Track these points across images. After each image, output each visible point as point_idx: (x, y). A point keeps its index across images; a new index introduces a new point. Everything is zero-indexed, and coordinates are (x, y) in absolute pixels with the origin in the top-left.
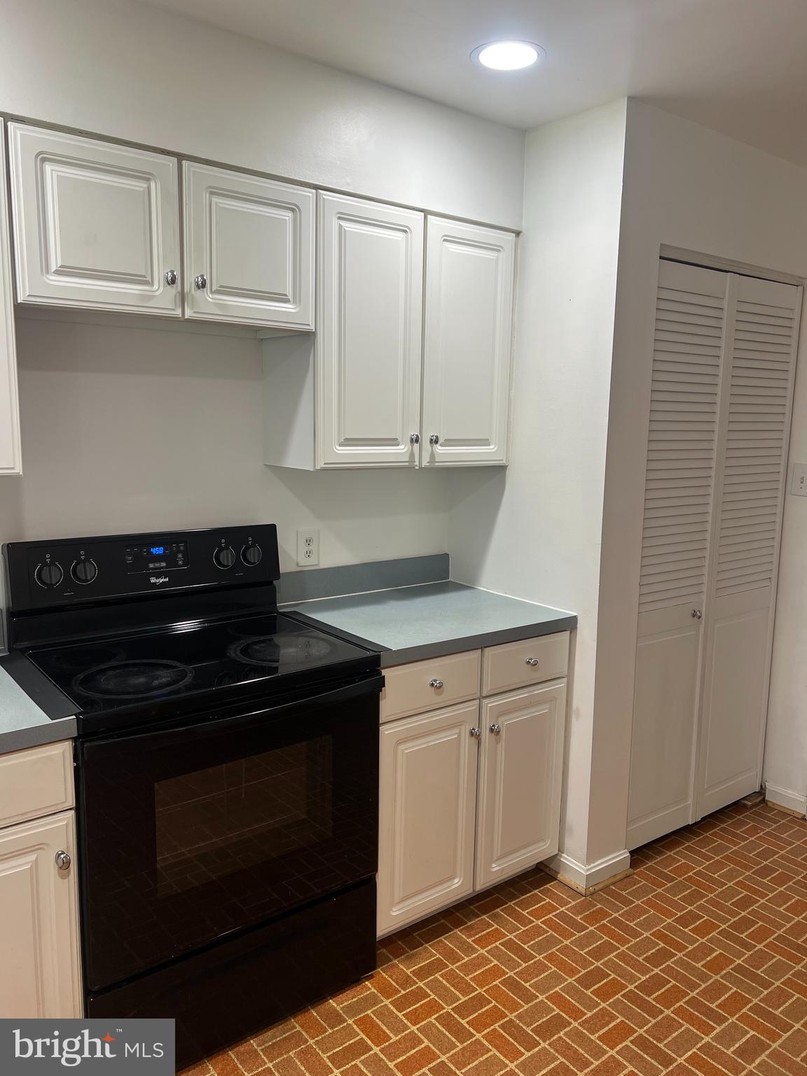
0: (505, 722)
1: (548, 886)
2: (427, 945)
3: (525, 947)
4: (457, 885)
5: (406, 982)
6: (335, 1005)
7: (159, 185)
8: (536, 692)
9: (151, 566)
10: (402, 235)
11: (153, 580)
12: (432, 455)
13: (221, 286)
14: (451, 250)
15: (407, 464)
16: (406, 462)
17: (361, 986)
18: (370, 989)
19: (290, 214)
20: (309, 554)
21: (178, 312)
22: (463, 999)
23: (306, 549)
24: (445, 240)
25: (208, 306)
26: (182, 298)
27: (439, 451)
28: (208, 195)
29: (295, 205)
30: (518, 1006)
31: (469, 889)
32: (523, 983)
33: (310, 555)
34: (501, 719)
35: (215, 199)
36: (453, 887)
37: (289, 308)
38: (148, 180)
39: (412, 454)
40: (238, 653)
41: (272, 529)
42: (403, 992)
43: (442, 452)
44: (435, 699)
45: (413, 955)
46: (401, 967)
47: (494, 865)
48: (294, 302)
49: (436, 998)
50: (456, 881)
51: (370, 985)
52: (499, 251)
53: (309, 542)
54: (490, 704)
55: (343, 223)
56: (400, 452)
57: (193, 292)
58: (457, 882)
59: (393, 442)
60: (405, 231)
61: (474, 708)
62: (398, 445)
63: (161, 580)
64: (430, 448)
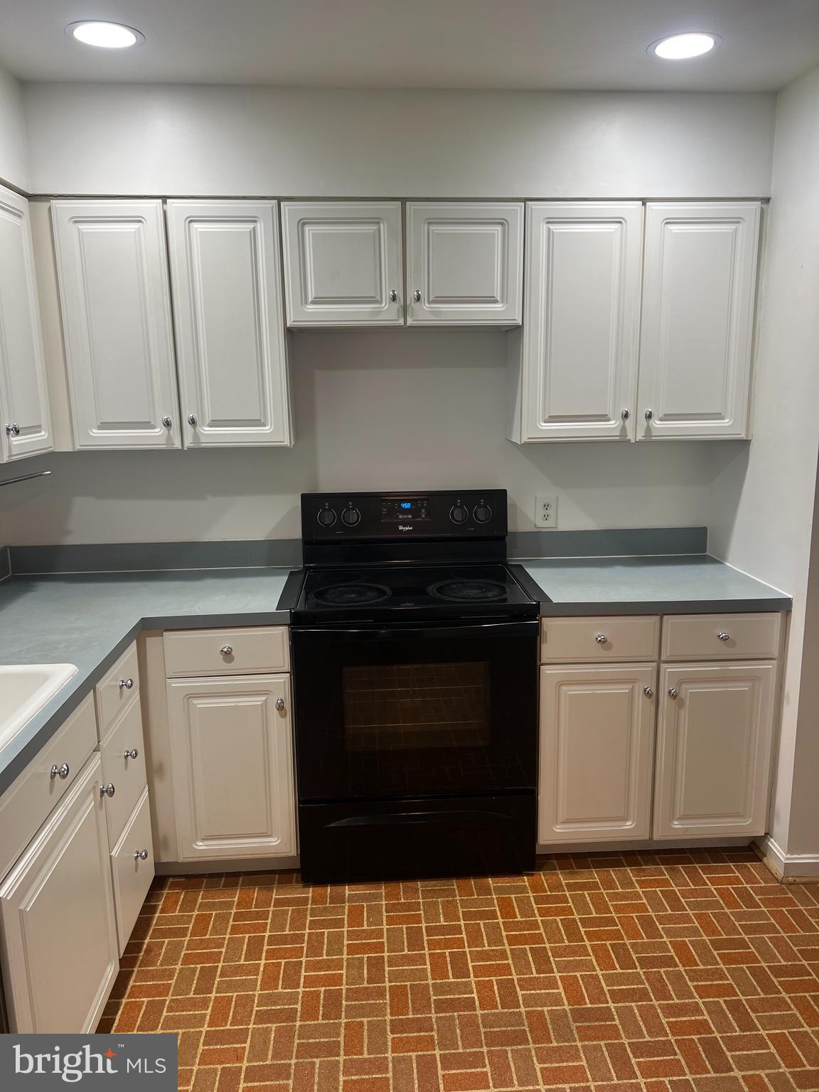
0: (689, 690)
1: (748, 864)
2: (593, 870)
3: (683, 900)
4: (629, 827)
5: (559, 887)
6: (491, 882)
7: (386, 225)
8: (731, 668)
9: (401, 517)
10: (616, 226)
11: (401, 528)
12: (648, 430)
13: (436, 297)
14: (674, 231)
15: (618, 438)
16: (617, 436)
17: (519, 878)
18: (525, 882)
19: (499, 228)
20: (546, 517)
21: (401, 322)
22: (594, 915)
23: (544, 512)
24: (667, 223)
25: (424, 314)
26: (405, 310)
27: (656, 426)
28: (426, 226)
29: (504, 219)
30: (639, 936)
31: (644, 836)
32: (657, 923)
33: (548, 518)
34: (684, 686)
35: (433, 228)
36: (624, 828)
37: (498, 307)
38: (378, 223)
39: (624, 429)
40: (435, 592)
41: (502, 494)
42: (549, 893)
43: (661, 426)
44: (599, 653)
45: (576, 872)
46: (561, 876)
47: (676, 823)
48: (502, 302)
49: (572, 906)
50: (628, 823)
51: (526, 880)
52: (738, 222)
53: (546, 506)
54: (668, 669)
55: (552, 227)
56: (611, 427)
57: (413, 305)
58: (629, 825)
59: (603, 418)
60: (620, 222)
61: (650, 669)
62: (609, 421)
63: (407, 529)
64: (646, 423)
